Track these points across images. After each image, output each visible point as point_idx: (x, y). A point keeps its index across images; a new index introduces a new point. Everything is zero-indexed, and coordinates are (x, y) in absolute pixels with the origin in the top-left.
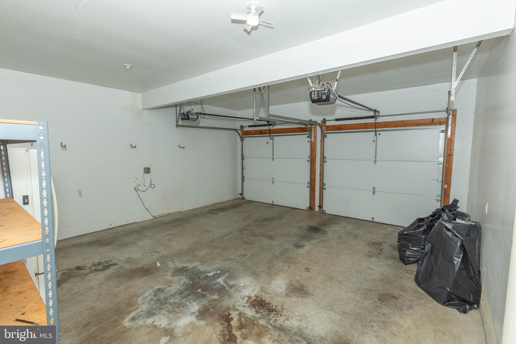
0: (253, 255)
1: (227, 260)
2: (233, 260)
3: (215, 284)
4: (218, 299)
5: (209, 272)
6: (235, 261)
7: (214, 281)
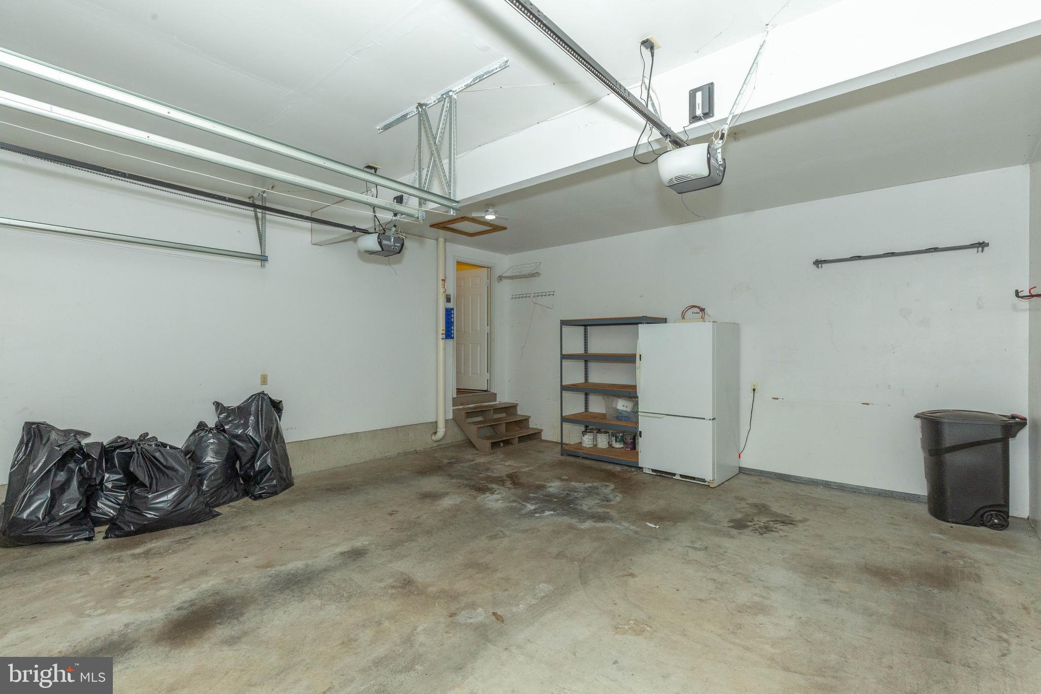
0: (476, 537)
1: (528, 530)
2: (515, 529)
3: (536, 503)
4: (529, 494)
5: (552, 515)
6: (513, 528)
7: (539, 506)
